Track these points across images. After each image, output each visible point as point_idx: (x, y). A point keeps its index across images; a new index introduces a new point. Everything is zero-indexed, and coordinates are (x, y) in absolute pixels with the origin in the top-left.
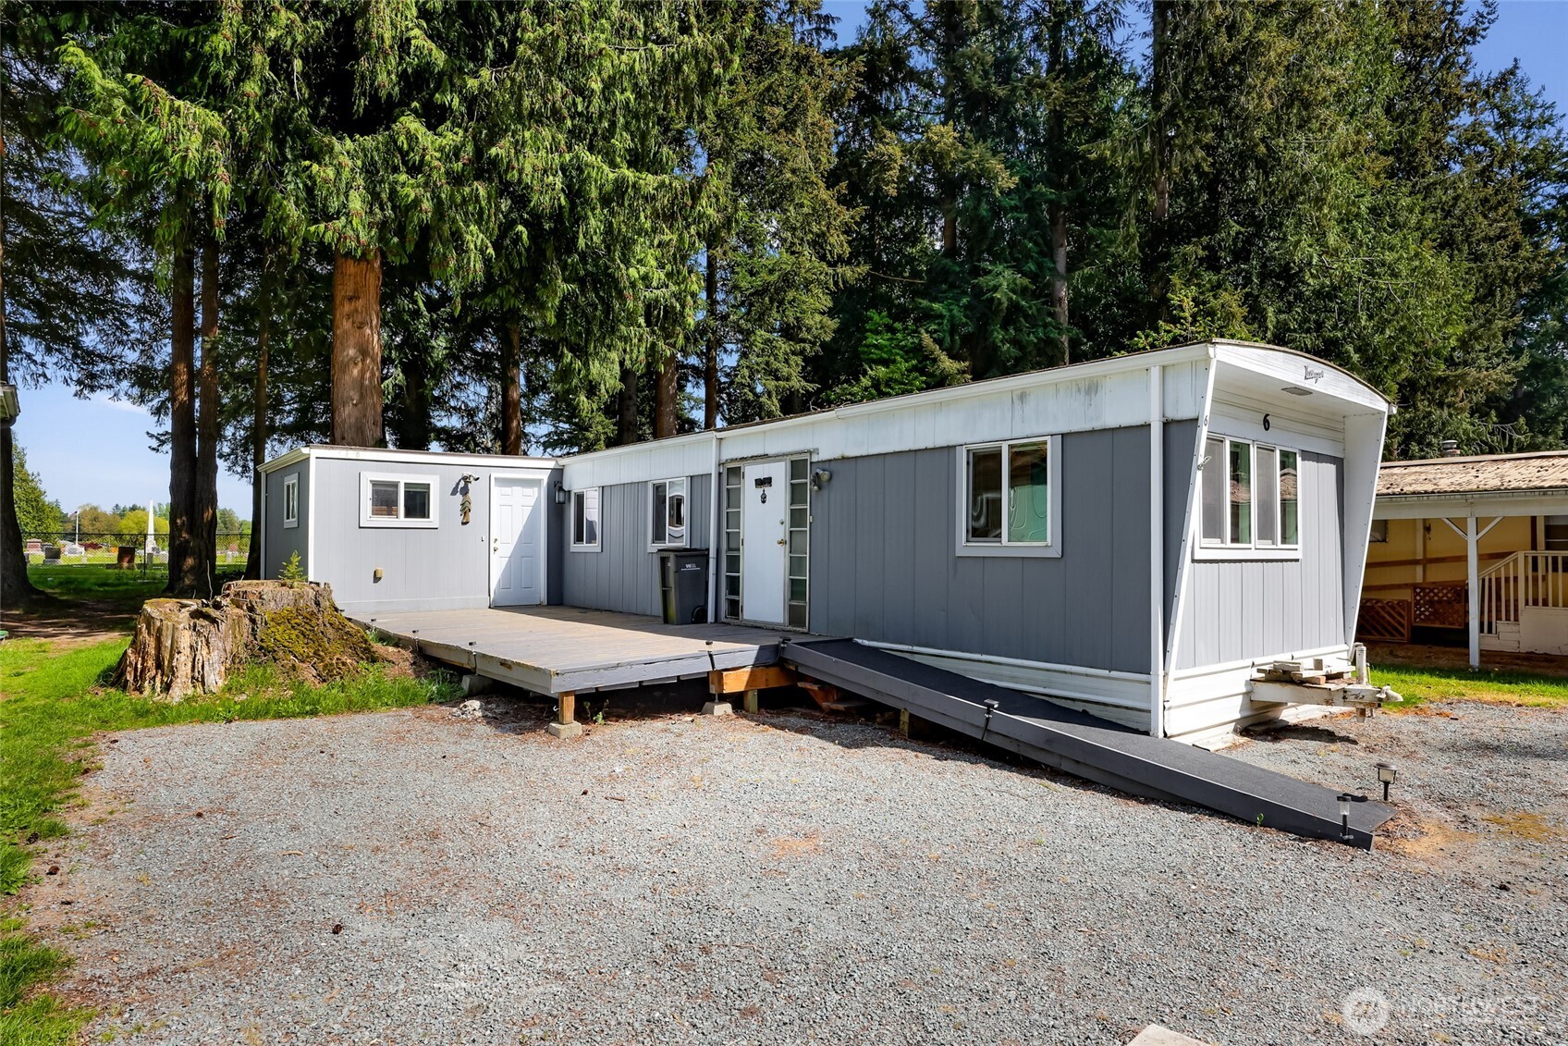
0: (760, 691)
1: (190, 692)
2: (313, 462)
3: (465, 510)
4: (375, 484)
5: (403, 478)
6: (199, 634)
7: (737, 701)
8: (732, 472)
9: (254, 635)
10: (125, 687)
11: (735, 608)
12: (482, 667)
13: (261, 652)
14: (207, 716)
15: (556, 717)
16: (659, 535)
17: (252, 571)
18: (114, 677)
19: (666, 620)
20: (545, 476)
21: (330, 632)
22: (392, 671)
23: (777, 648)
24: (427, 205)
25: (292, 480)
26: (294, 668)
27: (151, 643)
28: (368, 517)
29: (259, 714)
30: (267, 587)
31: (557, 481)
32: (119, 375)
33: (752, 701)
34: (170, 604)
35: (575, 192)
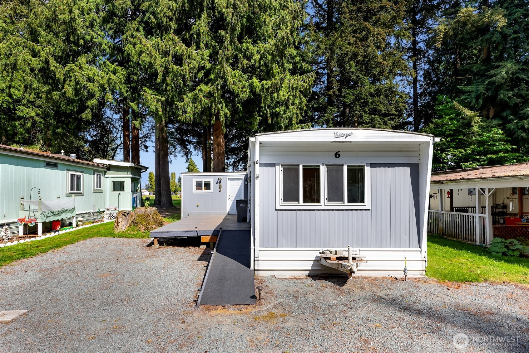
2: (182, 177)
3: (220, 188)
4: (197, 182)
5: (203, 180)
6: (123, 218)
9: (135, 219)
13: (135, 223)
15: (154, 244)
20: (243, 177)
23: (219, 231)
26: (140, 227)
31: (247, 178)
33: (212, 245)
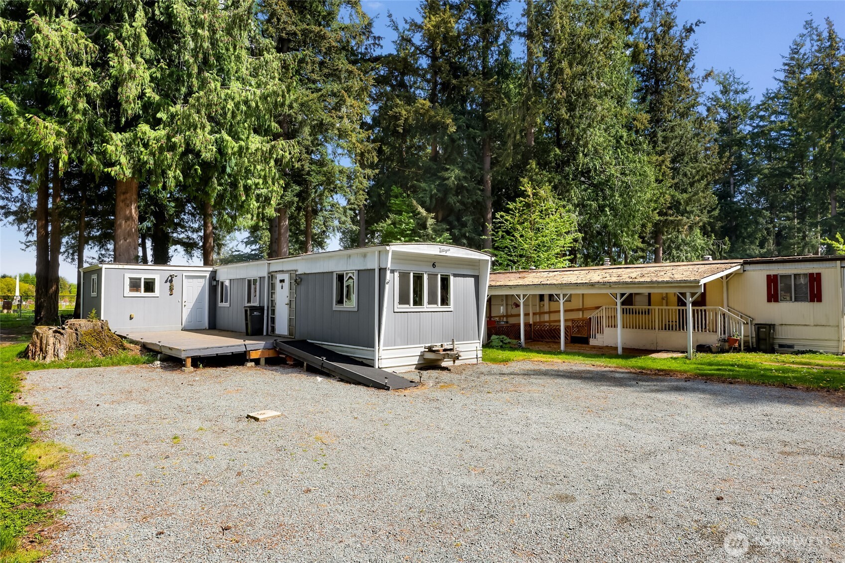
0: (266, 358)
1: (53, 359)
2: (104, 270)
3: (171, 289)
4: (130, 279)
5: (143, 276)
6: (56, 339)
7: (257, 362)
8: (271, 276)
9: (77, 339)
10: (28, 358)
11: (273, 329)
13: (80, 345)
14: (60, 367)
15: (184, 366)
16: (249, 301)
17: (76, 315)
18: (24, 354)
19: (247, 334)
20: (208, 275)
21: (107, 339)
22: (131, 353)
23: (273, 343)
24: (152, 162)
25: (95, 277)
26: (92, 351)
27: (38, 342)
28: (127, 293)
29: (78, 367)
30: (82, 322)
31: (213, 276)
32: (7, 214)
33: (263, 361)
34: (45, 328)
35: (221, 151)
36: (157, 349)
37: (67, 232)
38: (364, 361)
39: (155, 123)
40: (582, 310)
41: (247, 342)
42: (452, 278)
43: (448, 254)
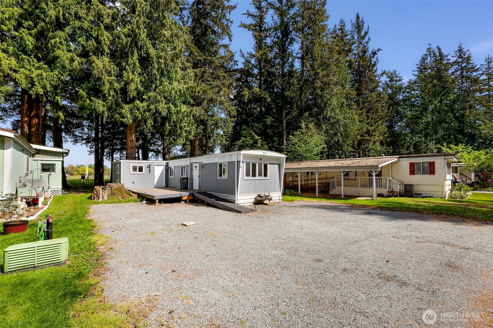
0: (189, 199)
1: (102, 200)
2: (122, 163)
3: (150, 170)
4: (133, 166)
5: (138, 165)
6: (103, 191)
7: (185, 201)
8: (191, 165)
9: (112, 192)
10: (92, 199)
11: (192, 187)
12: (147, 196)
13: (113, 194)
14: (105, 203)
15: (156, 203)
16: (182, 175)
17: (111, 181)
18: (90, 198)
19: (181, 189)
20: (165, 164)
21: (124, 191)
22: (133, 197)
23: (192, 193)
24: (140, 117)
25: (118, 166)
26: (118, 197)
27: (96, 193)
28: (132, 172)
29: (112, 203)
30: (114, 184)
31: (167, 165)
32: (82, 140)
33: (188, 201)
34: (99, 187)
35: (169, 112)
36: (144, 196)
37: (107, 147)
38: (231, 201)
39: (142, 100)
40: (326, 178)
41: (181, 193)
42: (268, 165)
43: (267, 155)
